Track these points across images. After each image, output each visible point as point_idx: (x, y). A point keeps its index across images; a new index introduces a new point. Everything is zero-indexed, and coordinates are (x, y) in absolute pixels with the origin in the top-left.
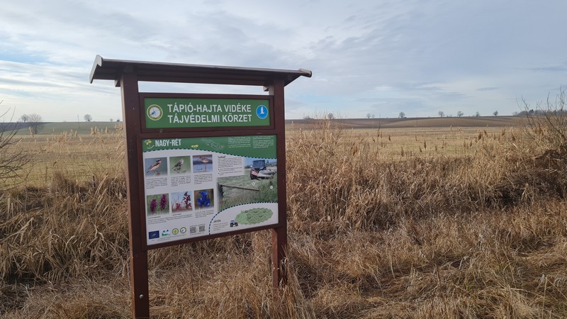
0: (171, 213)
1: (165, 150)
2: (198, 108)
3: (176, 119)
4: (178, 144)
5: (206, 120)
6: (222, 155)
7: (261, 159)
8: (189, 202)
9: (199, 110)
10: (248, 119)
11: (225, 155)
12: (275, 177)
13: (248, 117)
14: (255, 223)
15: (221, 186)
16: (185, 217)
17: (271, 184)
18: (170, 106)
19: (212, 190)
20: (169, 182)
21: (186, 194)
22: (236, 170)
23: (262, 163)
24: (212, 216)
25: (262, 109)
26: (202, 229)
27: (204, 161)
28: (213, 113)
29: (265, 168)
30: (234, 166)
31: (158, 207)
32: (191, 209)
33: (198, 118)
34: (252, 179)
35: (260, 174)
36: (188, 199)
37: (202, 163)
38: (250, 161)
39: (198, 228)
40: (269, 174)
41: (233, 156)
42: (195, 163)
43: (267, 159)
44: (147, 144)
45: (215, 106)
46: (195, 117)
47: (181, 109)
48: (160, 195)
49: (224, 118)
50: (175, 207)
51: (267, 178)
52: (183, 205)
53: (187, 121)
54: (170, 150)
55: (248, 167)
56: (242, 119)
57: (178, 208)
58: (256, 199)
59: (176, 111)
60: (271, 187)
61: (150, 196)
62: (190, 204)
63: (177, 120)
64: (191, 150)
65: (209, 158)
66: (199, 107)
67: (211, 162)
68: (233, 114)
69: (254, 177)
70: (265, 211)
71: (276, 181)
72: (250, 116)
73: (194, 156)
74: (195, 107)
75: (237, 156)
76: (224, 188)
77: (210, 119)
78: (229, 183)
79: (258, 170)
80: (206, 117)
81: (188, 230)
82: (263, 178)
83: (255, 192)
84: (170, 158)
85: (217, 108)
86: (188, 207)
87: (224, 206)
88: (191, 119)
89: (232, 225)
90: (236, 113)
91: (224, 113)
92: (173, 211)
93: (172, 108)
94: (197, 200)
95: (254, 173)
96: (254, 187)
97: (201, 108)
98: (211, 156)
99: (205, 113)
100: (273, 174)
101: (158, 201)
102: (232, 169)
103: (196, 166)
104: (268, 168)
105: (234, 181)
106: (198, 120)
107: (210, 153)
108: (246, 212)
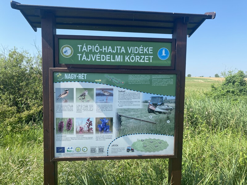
0: (75, 135)
1: (73, 82)
2: (104, 49)
3: (84, 58)
4: (84, 78)
5: (110, 59)
6: (122, 89)
7: (159, 96)
8: (91, 127)
9: (105, 50)
10: (149, 60)
11: (125, 90)
12: (173, 113)
13: (149, 58)
14: (150, 152)
15: (120, 116)
16: (86, 138)
17: (168, 118)
18: (80, 46)
19: (111, 119)
20: (75, 108)
21: (88, 120)
22: (135, 103)
23: (160, 100)
24: (110, 141)
25: (164, 52)
26: (101, 150)
27: (106, 94)
28: (117, 54)
29: (162, 104)
30: (133, 100)
31: (65, 128)
32: (93, 133)
33: (103, 57)
34: (149, 112)
35: (157, 109)
36: (90, 124)
37: (104, 95)
38: (148, 97)
39: (97, 149)
40: (167, 109)
41: (132, 91)
42: (98, 95)
43: (165, 96)
44: (58, 76)
45: (119, 47)
46: (100, 57)
47: (89, 49)
48: (66, 119)
49: (127, 58)
50: (78, 129)
51: (164, 113)
52: (86, 129)
53: (93, 60)
54: (76, 83)
55: (146, 102)
56: (144, 59)
57: (81, 130)
58: (152, 131)
59: (85, 51)
60: (168, 122)
61: (59, 118)
62: (91, 128)
63: (85, 58)
64: (95, 84)
65: (111, 92)
66: (105, 48)
67: (112, 95)
68: (135, 55)
69: (151, 111)
70: (161, 142)
71: (173, 116)
72: (151, 57)
73: (97, 89)
74: (101, 48)
75: (135, 92)
76: (122, 118)
77: (114, 58)
78: (127, 114)
79: (155, 105)
80: (110, 57)
81: (89, 150)
82: (160, 113)
83: (151, 124)
84: (77, 89)
85: (120, 49)
86: (89, 130)
87: (122, 133)
88: (97, 58)
89: (128, 150)
90: (139, 54)
91: (127, 53)
92: (77, 132)
93: (82, 48)
94: (98, 126)
95: (151, 107)
96: (150, 120)
97: (106, 49)
98: (112, 90)
99: (110, 53)
100: (171, 110)
101: (65, 124)
102: (131, 102)
103: (99, 97)
104: (165, 104)
105: (132, 113)
106: (103, 59)
107: (112, 87)
108: (142, 141)
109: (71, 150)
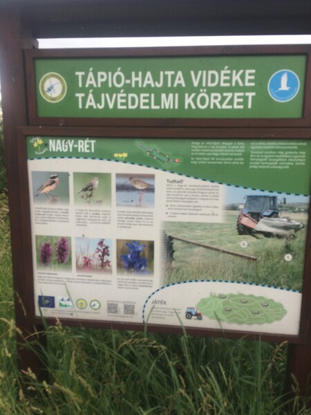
0: (73, 273)
1: (66, 159)
2: (134, 79)
3: (91, 102)
4: (89, 148)
5: (149, 104)
6: (176, 177)
7: (266, 193)
8: (106, 258)
9: (137, 83)
10: (245, 103)
11: (183, 177)
12: (301, 236)
13: (246, 98)
14: (240, 323)
15: (171, 238)
16: (97, 282)
17: (288, 249)
18: (80, 74)
19: (151, 245)
20: (72, 217)
21: (101, 243)
22: (205, 211)
23: (268, 203)
24: (148, 291)
25: (284, 80)
26: (129, 309)
27: (138, 186)
28: (166, 90)
29: (275, 214)
30: (201, 203)
31: (54, 257)
32: (110, 271)
33: (133, 99)
34: (240, 233)
35: (261, 226)
36: (105, 252)
37: (134, 189)
38: (240, 195)
39: (121, 307)
40: (286, 228)
41: (200, 182)
42: (120, 188)
43: (284, 195)
44: (36, 145)
45: (170, 73)
46: (126, 98)
47: (100, 80)
48: (56, 237)
49: (188, 100)
50: (81, 261)
51: (279, 236)
52: (96, 261)
53: (111, 106)
54: (74, 160)
55: (234, 208)
56: (231, 103)
57: (87, 264)
58: (246, 276)
59: (91, 86)
60: (288, 257)
61: (41, 237)
62: (108, 262)
63: (93, 104)
64: (113, 162)
65: (149, 182)
66: (137, 76)
67: (151, 189)
68: (210, 91)
69: (244, 230)
70: (267, 304)
71: (302, 245)
72: (250, 95)
73: (118, 176)
74: (128, 77)
75: (208, 183)
76: (176, 244)
77: (158, 102)
78: (186, 235)
79: (256, 216)
80: (149, 98)
81: (104, 306)
82: (268, 235)
83: (245, 262)
84: (75, 174)
85: (174, 77)
86: (104, 265)
87: (175, 276)
88: (120, 101)
89: (189, 315)
90: (218, 89)
91: (190, 88)
92: (78, 268)
93: (85, 78)
94: (122, 257)
95: (246, 221)
96: (243, 250)
97: (140, 79)
98: (152, 177)
99: (149, 89)
100: (297, 228)
101: (54, 249)
102: (197, 208)
103: (123, 194)
104: (282, 214)
105: (198, 233)
106: (133, 103)
107: (151, 171)
108: (222, 297)
109: (67, 303)
